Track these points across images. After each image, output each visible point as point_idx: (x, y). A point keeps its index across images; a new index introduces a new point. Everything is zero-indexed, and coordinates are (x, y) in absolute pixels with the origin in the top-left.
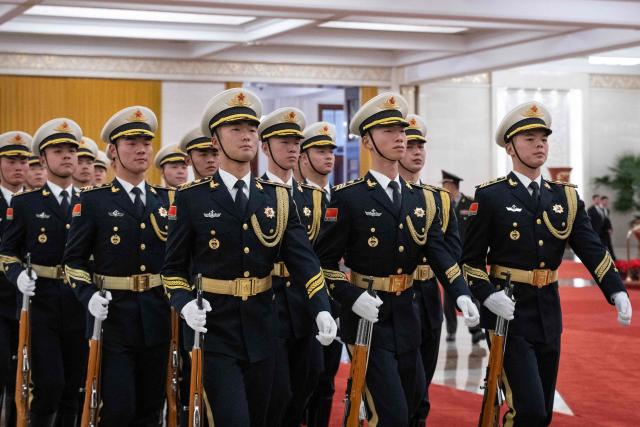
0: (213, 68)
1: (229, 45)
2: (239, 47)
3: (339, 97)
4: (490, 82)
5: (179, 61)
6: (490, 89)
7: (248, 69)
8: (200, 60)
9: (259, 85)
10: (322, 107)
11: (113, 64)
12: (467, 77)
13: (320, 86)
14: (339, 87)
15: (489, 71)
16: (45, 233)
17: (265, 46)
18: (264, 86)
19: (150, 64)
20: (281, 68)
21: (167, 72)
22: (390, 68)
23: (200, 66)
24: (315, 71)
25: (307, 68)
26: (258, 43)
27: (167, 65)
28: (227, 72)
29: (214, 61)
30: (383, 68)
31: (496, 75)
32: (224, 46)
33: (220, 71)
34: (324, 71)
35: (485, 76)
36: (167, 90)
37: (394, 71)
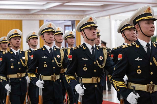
0: (36, 16)
1: (40, 10)
2: (43, 11)
3: (70, 23)
4: (110, 18)
5: (27, 14)
6: (110, 20)
7: (45, 16)
8: (33, 14)
9: (48, 21)
10: (65, 26)
11: (9, 16)
12: (104, 17)
13: (65, 20)
14: (70, 20)
15: (110, 15)
16: (13, 65)
17: (49, 10)
18: (50, 21)
19: (19, 16)
20: (54, 16)
21: (23, 18)
22: (83, 15)
23: (33, 16)
24: (63, 16)
25: (61, 16)
26: (48, 9)
27: (23, 16)
28: (40, 17)
29: (36, 14)
30: (81, 15)
31: (112, 16)
32: (39, 10)
33: (38, 17)
34: (66, 16)
35: (108, 17)
36: (24, 23)
37: (84, 16)
